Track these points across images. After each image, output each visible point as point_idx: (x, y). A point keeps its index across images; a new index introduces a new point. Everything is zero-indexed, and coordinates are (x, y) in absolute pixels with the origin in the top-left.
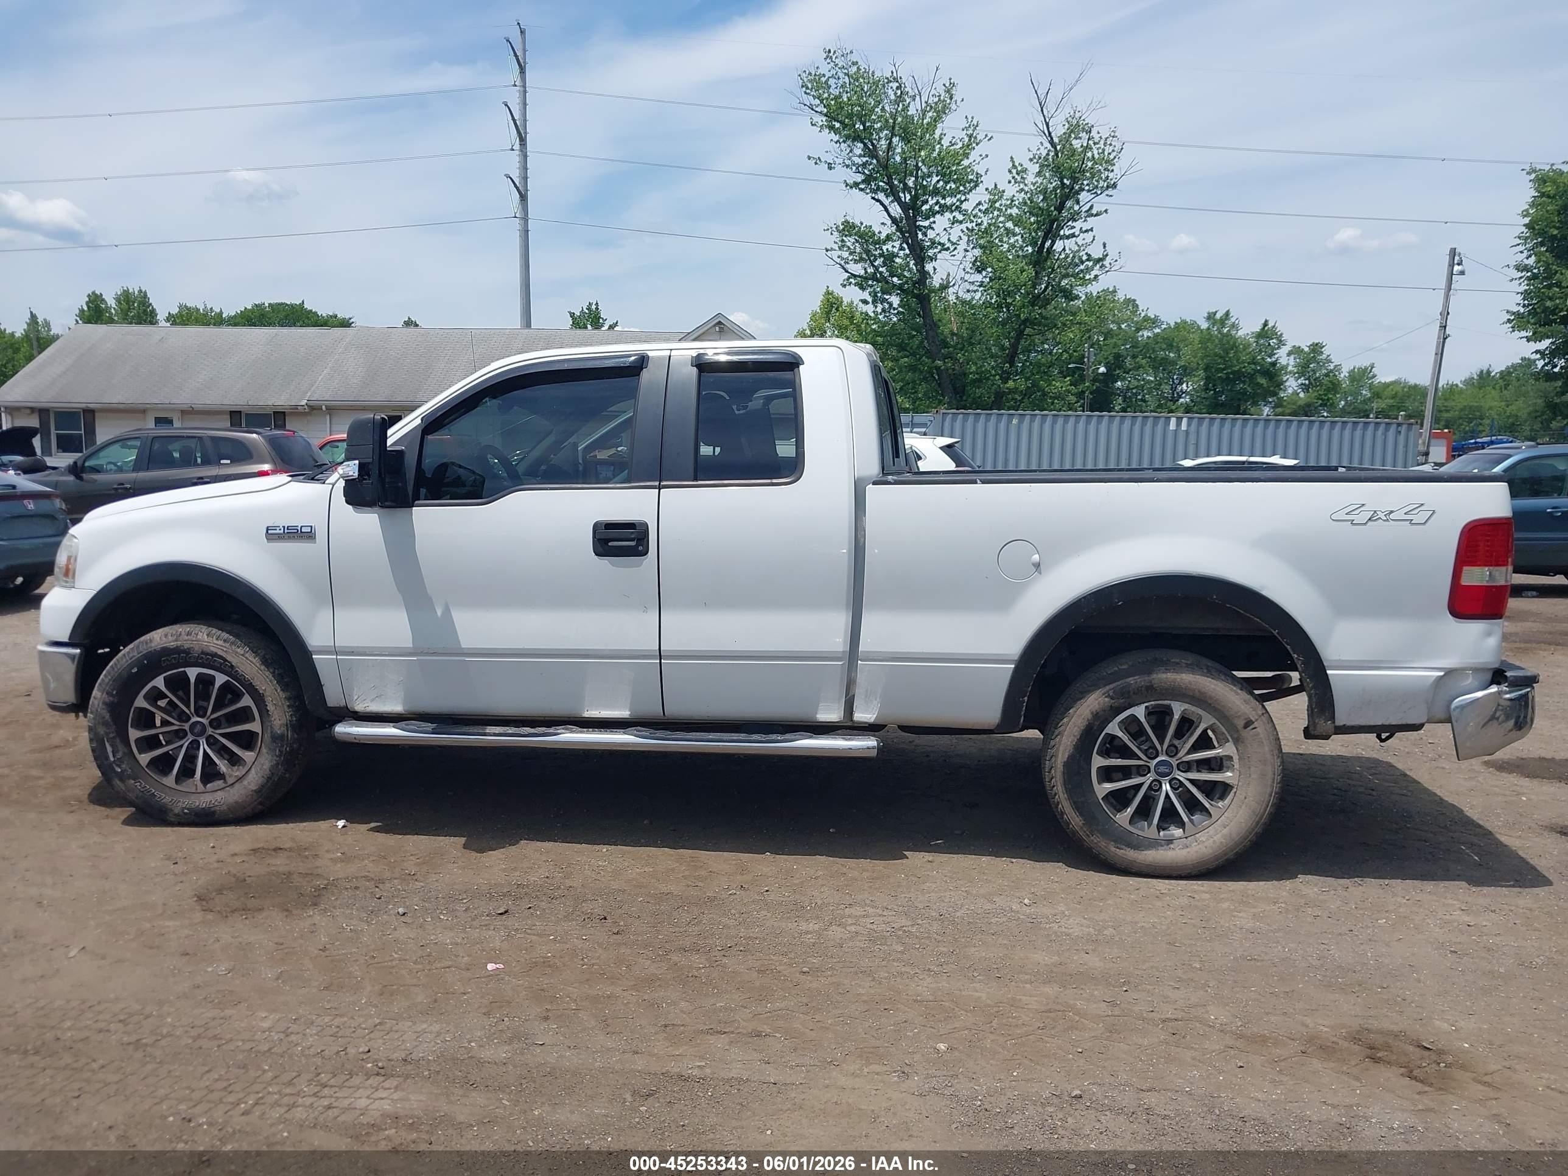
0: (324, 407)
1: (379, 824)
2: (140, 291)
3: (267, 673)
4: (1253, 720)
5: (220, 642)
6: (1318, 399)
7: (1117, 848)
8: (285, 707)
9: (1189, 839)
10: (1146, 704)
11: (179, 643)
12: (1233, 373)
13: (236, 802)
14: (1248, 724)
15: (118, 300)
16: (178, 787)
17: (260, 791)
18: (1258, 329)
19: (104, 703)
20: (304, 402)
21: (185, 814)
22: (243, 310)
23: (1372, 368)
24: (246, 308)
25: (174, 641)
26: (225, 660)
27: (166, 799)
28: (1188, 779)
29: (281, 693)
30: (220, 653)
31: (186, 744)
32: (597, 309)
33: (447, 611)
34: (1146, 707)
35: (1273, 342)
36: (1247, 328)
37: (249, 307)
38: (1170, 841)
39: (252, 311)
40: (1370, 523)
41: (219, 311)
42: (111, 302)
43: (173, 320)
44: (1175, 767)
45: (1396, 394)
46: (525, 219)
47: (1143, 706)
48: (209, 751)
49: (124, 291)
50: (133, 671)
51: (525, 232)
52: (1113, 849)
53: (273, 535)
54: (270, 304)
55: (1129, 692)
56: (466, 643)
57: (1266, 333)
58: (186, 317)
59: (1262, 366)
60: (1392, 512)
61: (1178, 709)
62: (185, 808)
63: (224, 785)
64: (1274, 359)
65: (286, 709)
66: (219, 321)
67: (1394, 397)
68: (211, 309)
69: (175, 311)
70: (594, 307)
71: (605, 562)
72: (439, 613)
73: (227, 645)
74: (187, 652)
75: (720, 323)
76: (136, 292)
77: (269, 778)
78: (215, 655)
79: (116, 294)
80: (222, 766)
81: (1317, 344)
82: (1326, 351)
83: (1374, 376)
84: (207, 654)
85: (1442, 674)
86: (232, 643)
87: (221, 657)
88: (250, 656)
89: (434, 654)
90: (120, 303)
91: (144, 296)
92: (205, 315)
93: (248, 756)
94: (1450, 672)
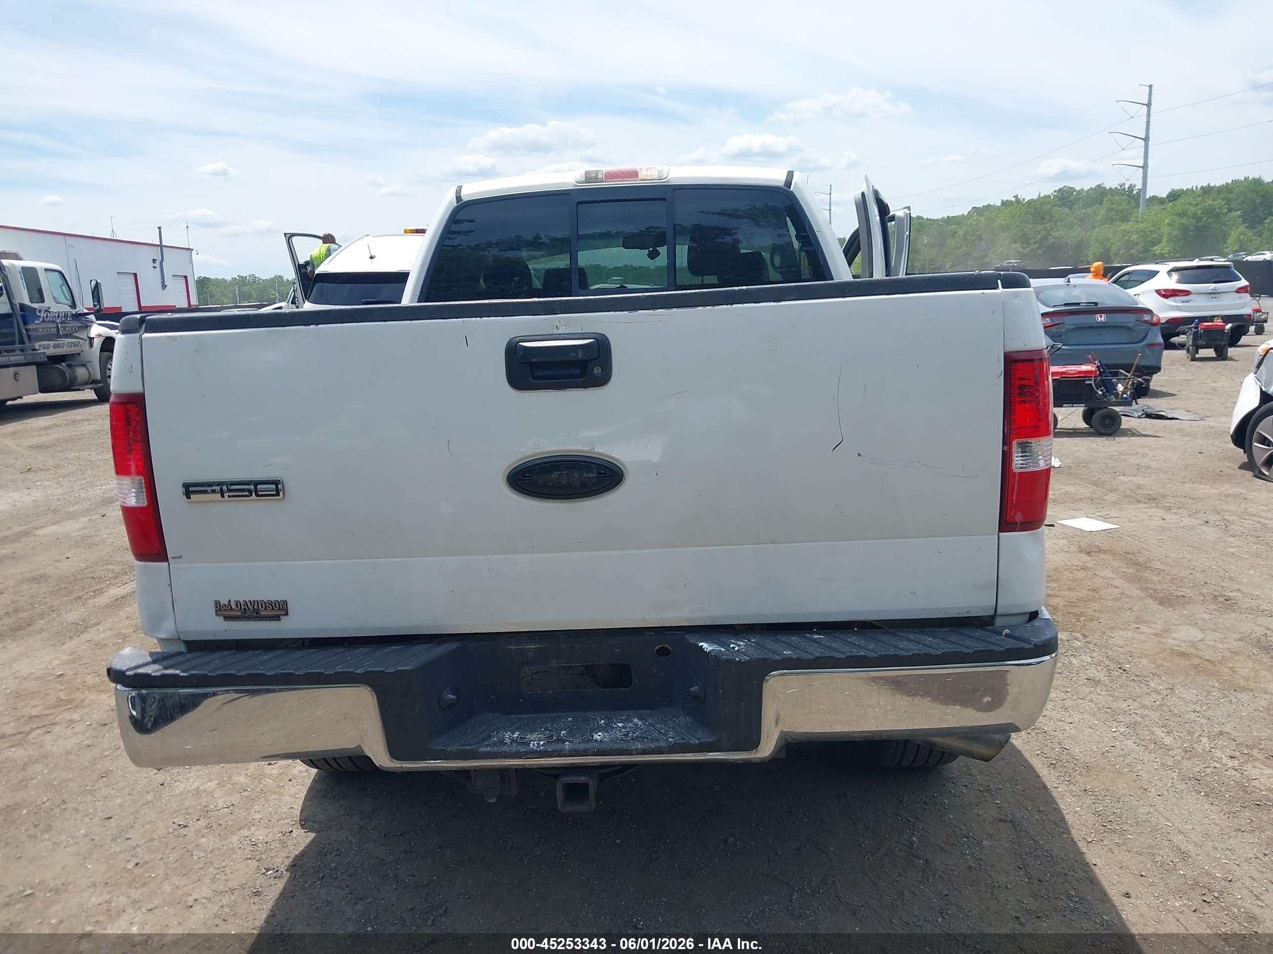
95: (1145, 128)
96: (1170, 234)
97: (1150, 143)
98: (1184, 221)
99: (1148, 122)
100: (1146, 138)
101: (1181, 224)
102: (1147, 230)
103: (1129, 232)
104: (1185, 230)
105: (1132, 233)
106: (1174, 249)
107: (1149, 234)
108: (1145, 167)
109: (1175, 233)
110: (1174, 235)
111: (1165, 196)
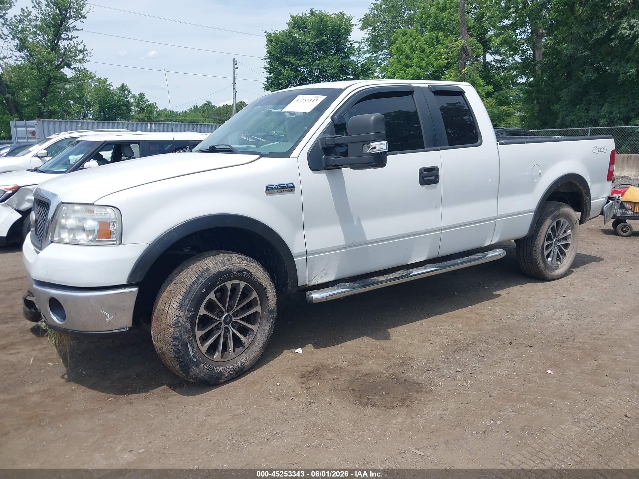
6: (146, 116)
9: (562, 264)
11: (226, 267)
12: (111, 105)
16: (223, 359)
18: (119, 86)
19: (187, 318)
21: (231, 374)
23: (155, 104)
25: (223, 267)
27: (219, 369)
28: (561, 244)
31: (223, 332)
33: (359, 220)
35: (126, 92)
36: (115, 86)
44: (558, 241)
45: (166, 115)
48: (235, 331)
50: (203, 291)
53: (270, 190)
56: (369, 237)
57: (123, 88)
59: (123, 102)
60: (601, 149)
62: (230, 371)
63: (244, 350)
64: (128, 99)
67: (166, 116)
71: (424, 187)
72: (355, 223)
74: (230, 272)
80: (242, 337)
81: (142, 94)
82: (146, 97)
83: (157, 107)
84: (239, 271)
85: (605, 199)
88: (259, 267)
89: (356, 246)
93: (254, 327)
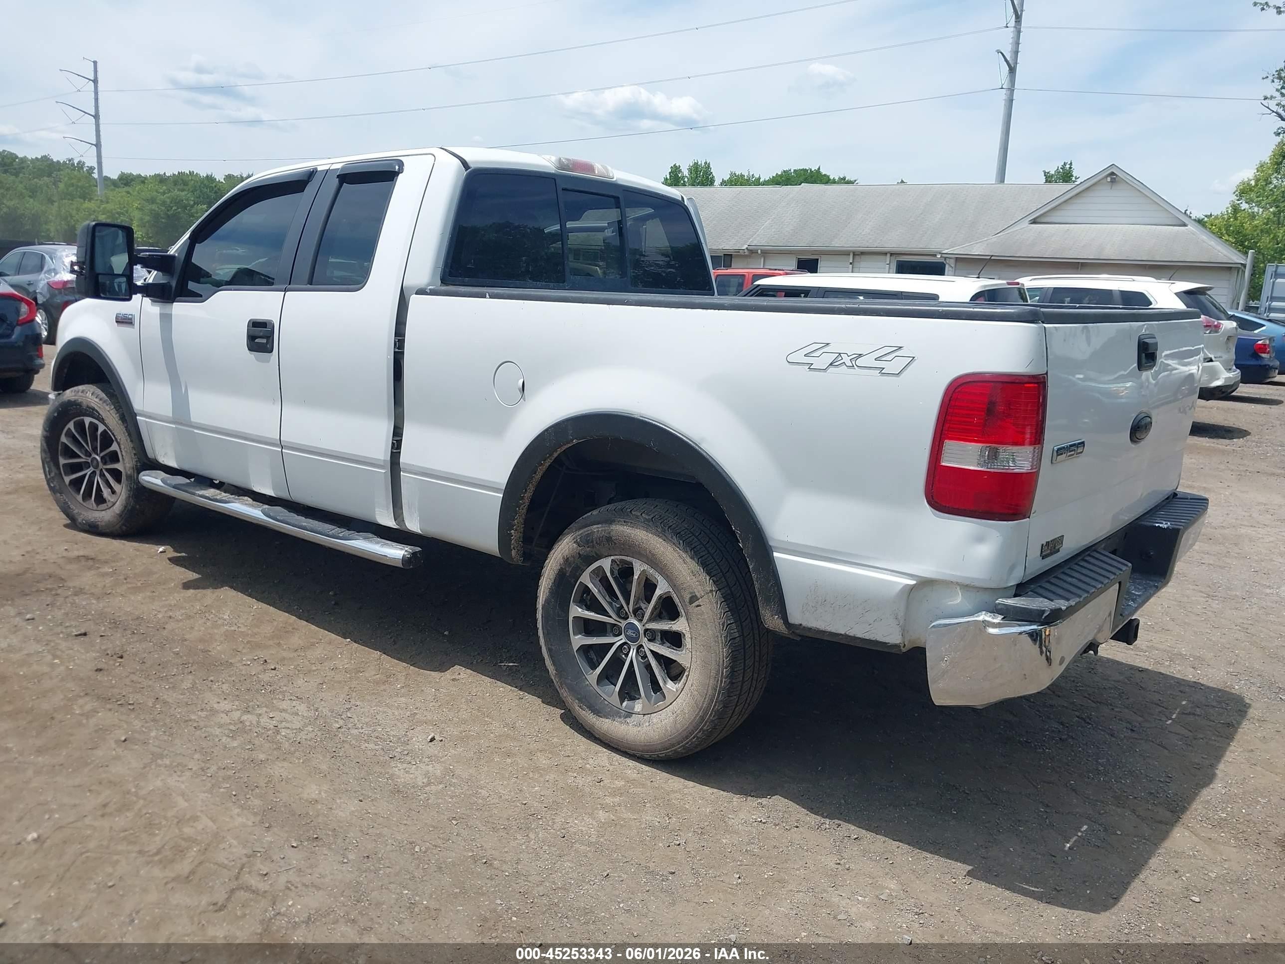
0: (759, 251)
1: (183, 554)
2: (706, 163)
3: (122, 427)
4: (699, 596)
5: (97, 400)
7: (580, 707)
8: (133, 455)
9: (646, 717)
10: (612, 558)
11: (76, 398)
13: (109, 521)
14: (693, 599)
15: (690, 170)
16: (84, 504)
17: (121, 516)
19: (43, 436)
20: (745, 247)
21: (84, 523)
22: (775, 175)
24: (777, 174)
25: (74, 396)
26: (99, 414)
27: (78, 511)
28: (652, 651)
29: (130, 443)
30: (96, 408)
31: (89, 473)
32: (1070, 168)
33: (186, 390)
34: (613, 561)
37: (779, 173)
38: (629, 714)
39: (781, 176)
40: (831, 369)
41: (758, 176)
42: (686, 173)
43: (724, 183)
44: (642, 632)
46: (1011, 90)
47: (609, 560)
48: (99, 480)
49: (695, 163)
50: (55, 415)
51: (1010, 101)
52: (577, 708)
53: (119, 321)
54: (794, 170)
55: (592, 542)
58: (736, 181)
60: (860, 355)
61: (639, 567)
62: (85, 519)
63: (105, 507)
65: (133, 457)
66: (757, 183)
68: (753, 175)
69: (727, 178)
70: (1068, 166)
71: (253, 355)
72: (183, 390)
73: (101, 402)
74: (80, 405)
75: (1113, 174)
76: (703, 164)
77: (125, 507)
78: (94, 409)
79: (690, 166)
80: (106, 492)
84: (90, 408)
85: (913, 582)
86: (105, 402)
87: (97, 411)
88: (113, 412)
89: (182, 424)
90: (691, 173)
91: (708, 166)
92: (748, 180)
93: (117, 488)
94: (925, 584)
95: (94, 104)
96: (141, 219)
97: (101, 121)
98: (154, 207)
99: (96, 100)
100: (96, 115)
101: (152, 210)
102: (114, 211)
103: (94, 211)
104: (156, 216)
105: (98, 213)
106: (147, 234)
107: (117, 216)
108: (98, 145)
109: (147, 218)
110: (146, 220)
111: (116, 178)
